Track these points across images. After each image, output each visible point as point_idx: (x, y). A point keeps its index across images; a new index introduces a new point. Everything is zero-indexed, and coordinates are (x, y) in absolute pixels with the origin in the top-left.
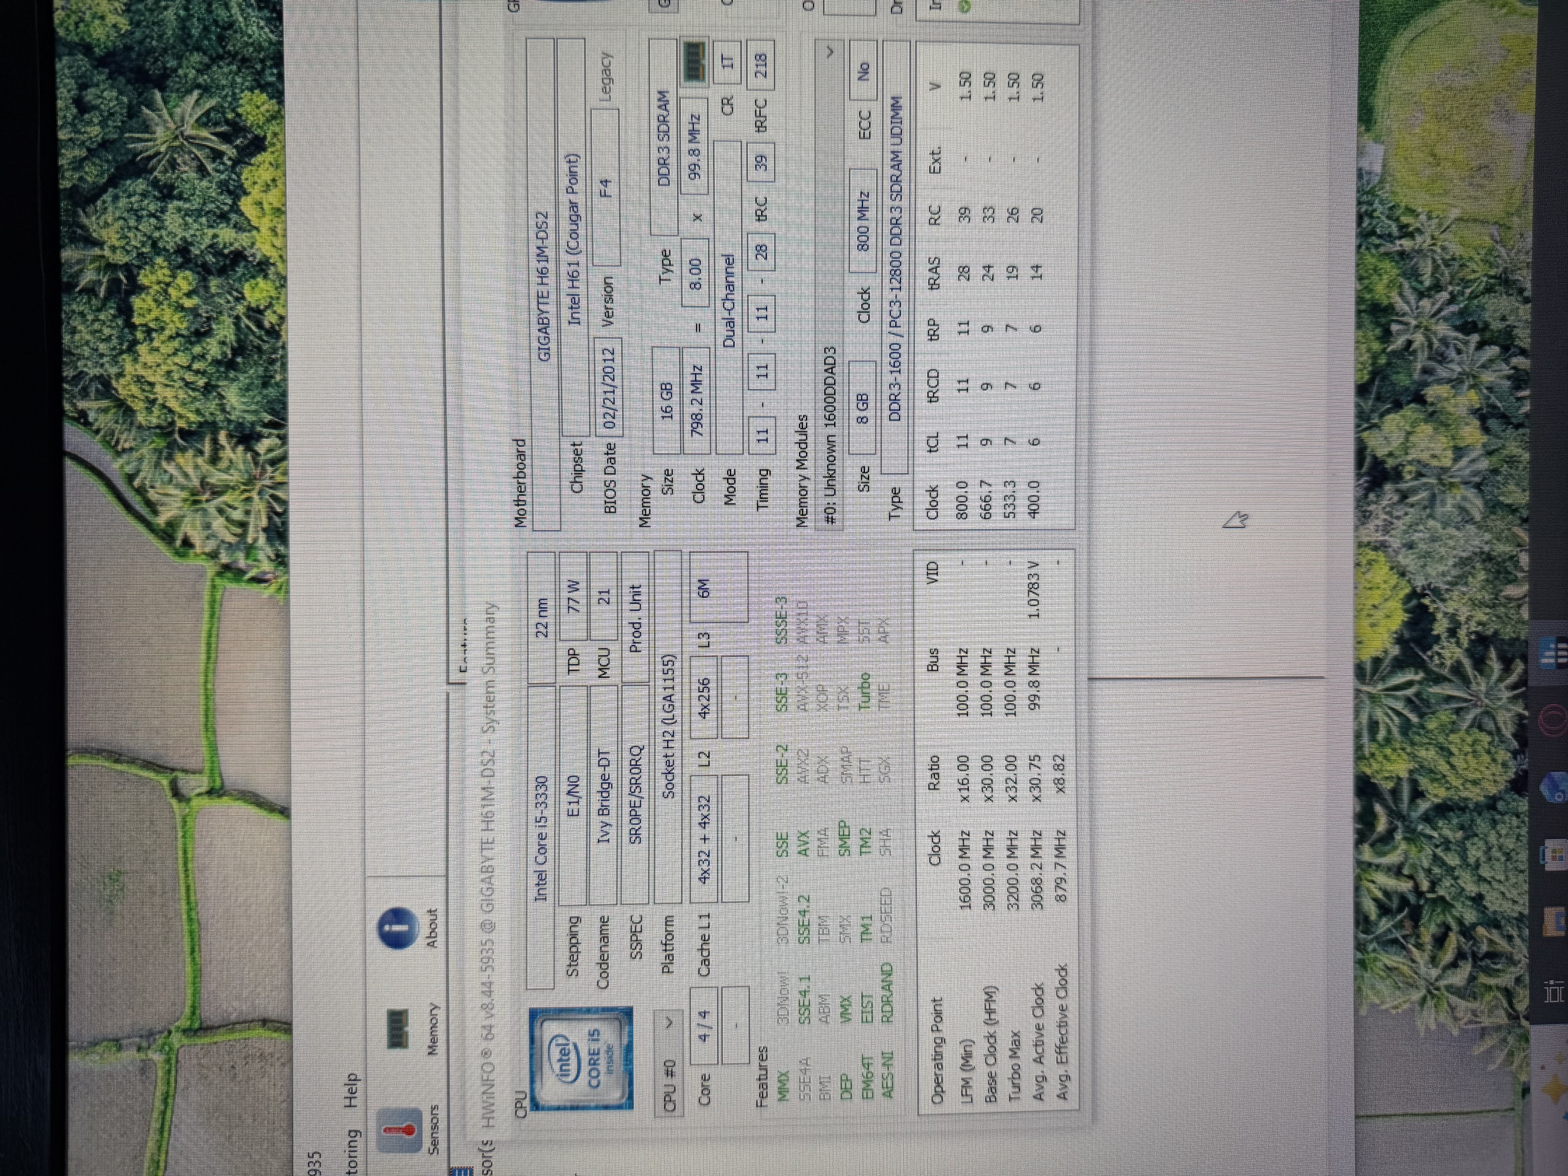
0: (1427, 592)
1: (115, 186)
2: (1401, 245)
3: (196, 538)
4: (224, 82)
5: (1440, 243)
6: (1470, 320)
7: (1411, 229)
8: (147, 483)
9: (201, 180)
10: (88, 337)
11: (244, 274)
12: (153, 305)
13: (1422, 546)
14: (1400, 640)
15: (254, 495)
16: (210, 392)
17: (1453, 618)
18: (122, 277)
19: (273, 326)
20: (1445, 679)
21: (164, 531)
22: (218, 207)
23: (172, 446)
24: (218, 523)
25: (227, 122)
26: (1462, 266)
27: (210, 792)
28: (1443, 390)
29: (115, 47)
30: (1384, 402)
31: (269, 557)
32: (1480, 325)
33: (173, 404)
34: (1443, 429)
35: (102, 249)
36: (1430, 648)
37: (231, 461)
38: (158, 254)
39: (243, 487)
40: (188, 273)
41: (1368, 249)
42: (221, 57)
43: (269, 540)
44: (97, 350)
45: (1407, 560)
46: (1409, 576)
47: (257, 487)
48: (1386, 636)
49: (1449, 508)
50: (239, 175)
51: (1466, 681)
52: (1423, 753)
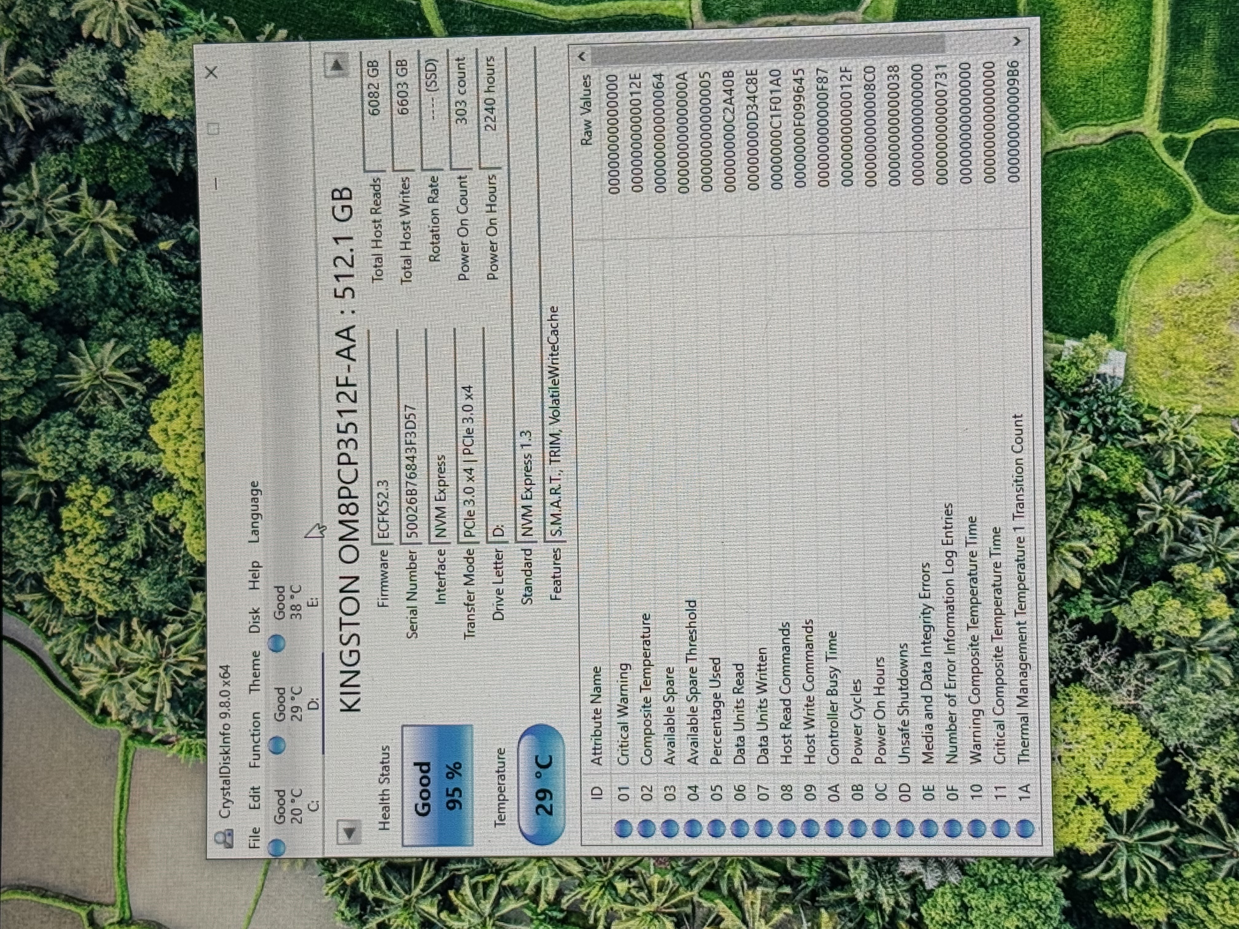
0: (1180, 751)
1: (47, 418)
2: (1145, 440)
3: (113, 708)
4: (136, 332)
5: (1181, 437)
6: (1214, 504)
7: (1154, 425)
8: (72, 661)
9: (117, 411)
10: (25, 542)
11: (152, 489)
12: (78, 514)
13: (1173, 709)
14: (1154, 794)
15: (161, 670)
16: (124, 586)
17: (1206, 775)
18: (52, 492)
19: (176, 531)
20: (1200, 831)
21: (86, 702)
22: (131, 434)
23: (93, 631)
24: (131, 696)
25: (139, 364)
26: (1205, 456)
27: (121, 922)
28: (1189, 568)
29: (47, 304)
30: (1133, 580)
31: (172, 723)
32: (1224, 508)
33: (94, 596)
34: (1190, 603)
35: (36, 469)
36: (1185, 802)
37: (141, 643)
38: (82, 473)
39: (151, 665)
40: (107, 488)
41: (1113, 444)
42: (133, 312)
43: (173, 709)
44: (31, 552)
45: (1159, 722)
46: (1161, 736)
47: (164, 665)
48: (1141, 791)
49: (1199, 675)
50: (148, 407)
51: (1221, 834)
52: (1181, 900)
